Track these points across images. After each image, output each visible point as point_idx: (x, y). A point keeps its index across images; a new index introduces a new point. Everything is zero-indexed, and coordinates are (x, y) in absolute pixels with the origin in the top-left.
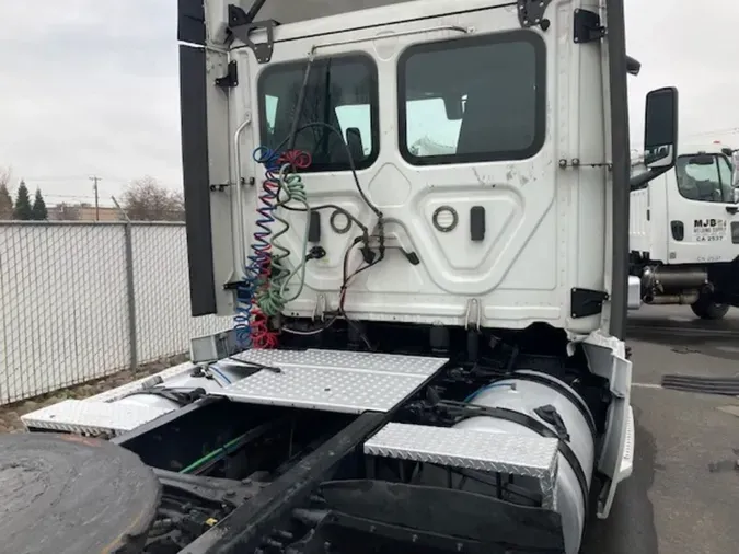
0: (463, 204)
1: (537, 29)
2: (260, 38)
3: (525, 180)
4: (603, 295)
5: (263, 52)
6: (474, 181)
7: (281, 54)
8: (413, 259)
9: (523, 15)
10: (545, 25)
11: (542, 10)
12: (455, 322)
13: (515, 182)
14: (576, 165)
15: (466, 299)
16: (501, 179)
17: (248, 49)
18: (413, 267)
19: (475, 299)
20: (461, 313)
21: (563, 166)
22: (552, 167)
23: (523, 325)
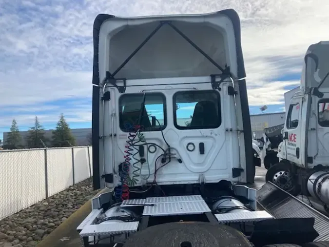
0: (197, 142)
1: (217, 90)
2: (120, 84)
3: (216, 135)
4: (242, 170)
5: (122, 89)
6: (200, 135)
7: (128, 91)
8: (180, 161)
9: (213, 86)
10: (220, 89)
11: (219, 85)
12: (196, 182)
13: (213, 135)
14: (231, 130)
15: (198, 174)
16: (209, 135)
17: (115, 88)
18: (179, 163)
19: (202, 174)
20: (197, 179)
21: (227, 130)
22: (224, 131)
23: (218, 181)
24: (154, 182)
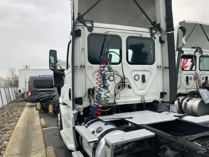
0: (141, 74)
1: (153, 38)
2: (89, 25)
3: (152, 70)
5: (90, 29)
6: (143, 69)
7: (95, 31)
8: (130, 87)
9: (151, 35)
10: (155, 38)
11: (155, 35)
12: (139, 102)
13: (150, 70)
14: (160, 67)
15: (141, 97)
16: (148, 69)
17: (85, 27)
18: (129, 89)
19: (143, 97)
20: (140, 100)
21: (158, 67)
22: (156, 67)
23: (152, 101)
24: (115, 103)
